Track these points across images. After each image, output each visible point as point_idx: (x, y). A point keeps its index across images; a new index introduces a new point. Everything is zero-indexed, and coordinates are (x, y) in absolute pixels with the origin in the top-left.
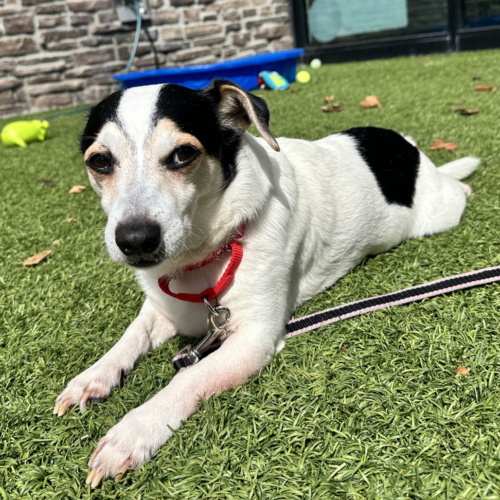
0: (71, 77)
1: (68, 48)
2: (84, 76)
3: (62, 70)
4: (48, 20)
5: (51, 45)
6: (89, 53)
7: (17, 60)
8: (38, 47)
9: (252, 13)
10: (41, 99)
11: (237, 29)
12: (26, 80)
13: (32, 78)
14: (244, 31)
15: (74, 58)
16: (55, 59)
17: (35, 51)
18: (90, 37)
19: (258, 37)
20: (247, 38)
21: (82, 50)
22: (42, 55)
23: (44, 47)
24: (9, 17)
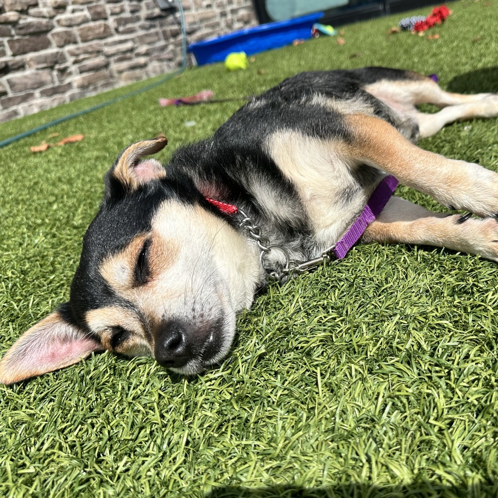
0: (138, 55)
1: (131, 31)
2: (147, 54)
3: (131, 50)
4: (115, 7)
5: (121, 29)
6: (146, 35)
7: (103, 42)
8: (113, 31)
10: (125, 74)
11: (226, 14)
12: (112, 59)
13: (116, 58)
14: (230, 16)
15: (137, 39)
16: (125, 41)
17: (111, 35)
18: (142, 22)
19: (238, 21)
20: (232, 22)
21: (141, 33)
22: (117, 38)
23: (117, 30)
24: (90, 5)
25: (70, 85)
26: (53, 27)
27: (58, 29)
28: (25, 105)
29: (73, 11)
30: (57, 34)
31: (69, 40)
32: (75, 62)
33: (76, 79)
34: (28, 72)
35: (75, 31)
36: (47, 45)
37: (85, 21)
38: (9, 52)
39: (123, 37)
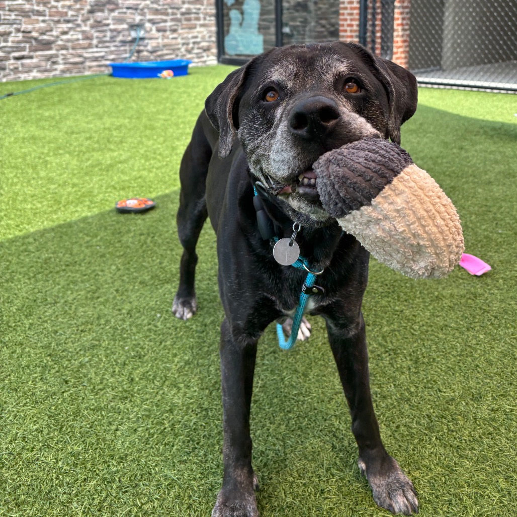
1: (107, 47)
3: (103, 57)
4: (100, 35)
5: (100, 45)
8: (94, 46)
9: (196, 37)
11: (188, 44)
12: (88, 60)
13: (90, 59)
14: (191, 46)
15: (109, 52)
16: (100, 52)
17: (92, 48)
18: (117, 43)
19: (199, 48)
20: (193, 48)
21: (113, 49)
22: (95, 50)
23: (97, 47)
24: (84, 33)
25: (56, 70)
26: (56, 41)
27: (60, 43)
28: (26, 75)
29: (72, 35)
30: (59, 45)
31: (64, 48)
32: (63, 59)
33: (61, 67)
34: (35, 60)
35: (70, 44)
36: (50, 49)
37: (78, 40)
38: (28, 50)
39: (99, 50)
